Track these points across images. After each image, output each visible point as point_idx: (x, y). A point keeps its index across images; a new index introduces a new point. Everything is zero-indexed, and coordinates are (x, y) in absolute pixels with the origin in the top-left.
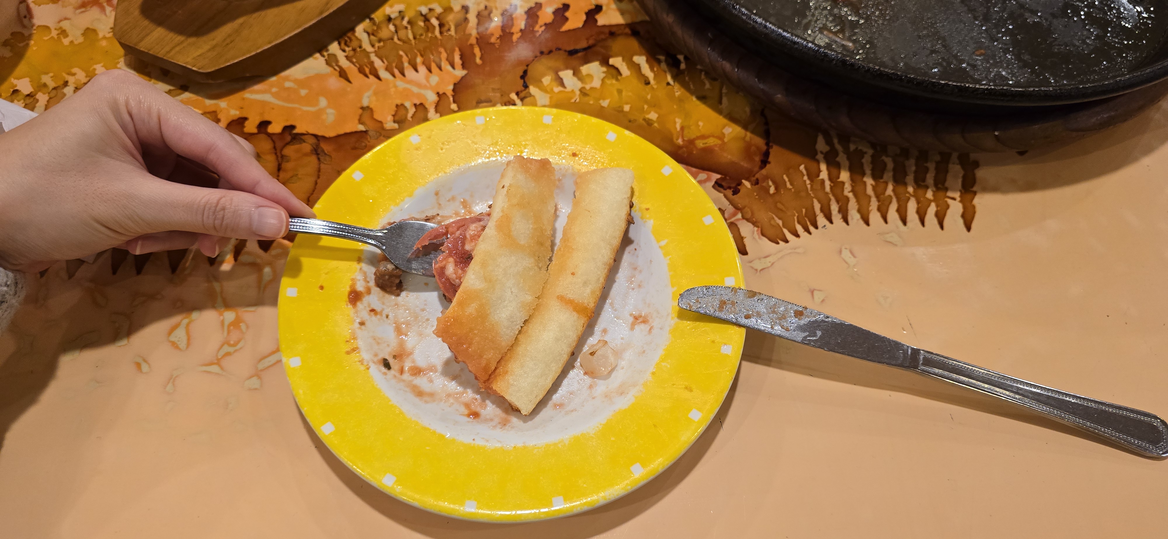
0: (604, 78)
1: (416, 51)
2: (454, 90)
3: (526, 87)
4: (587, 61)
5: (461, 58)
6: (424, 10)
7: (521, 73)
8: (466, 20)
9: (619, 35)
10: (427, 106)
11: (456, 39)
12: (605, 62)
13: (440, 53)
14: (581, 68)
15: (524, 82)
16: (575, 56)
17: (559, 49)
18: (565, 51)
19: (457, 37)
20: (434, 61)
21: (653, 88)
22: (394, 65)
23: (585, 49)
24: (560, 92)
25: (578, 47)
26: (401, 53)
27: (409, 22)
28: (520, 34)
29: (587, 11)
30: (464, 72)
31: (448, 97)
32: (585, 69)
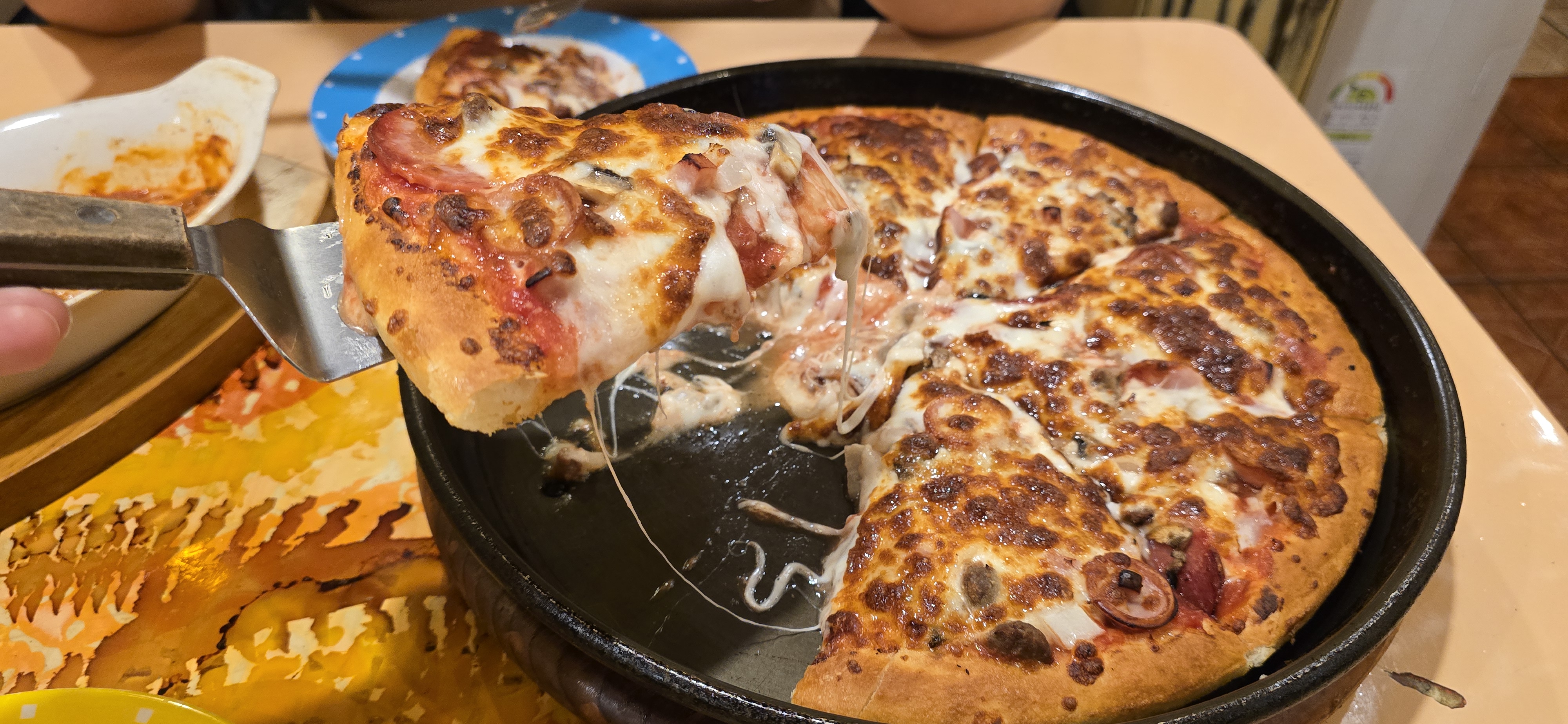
0: (362, 635)
1: (74, 575)
2: (97, 651)
3: (222, 646)
4: (344, 603)
5: (139, 592)
6: (124, 504)
7: (225, 621)
8: (183, 522)
9: (419, 557)
10: (37, 679)
11: (150, 555)
12: (374, 607)
13: (112, 579)
14: (331, 615)
15: (224, 639)
16: (330, 593)
17: (307, 579)
18: (318, 583)
19: (153, 553)
20: (93, 596)
21: (436, 658)
22: (26, 599)
23: (351, 581)
24: (276, 659)
25: (341, 577)
26: (49, 578)
27: (89, 526)
28: (257, 550)
29: (383, 513)
30: (134, 616)
31: (82, 661)
32: (335, 618)
